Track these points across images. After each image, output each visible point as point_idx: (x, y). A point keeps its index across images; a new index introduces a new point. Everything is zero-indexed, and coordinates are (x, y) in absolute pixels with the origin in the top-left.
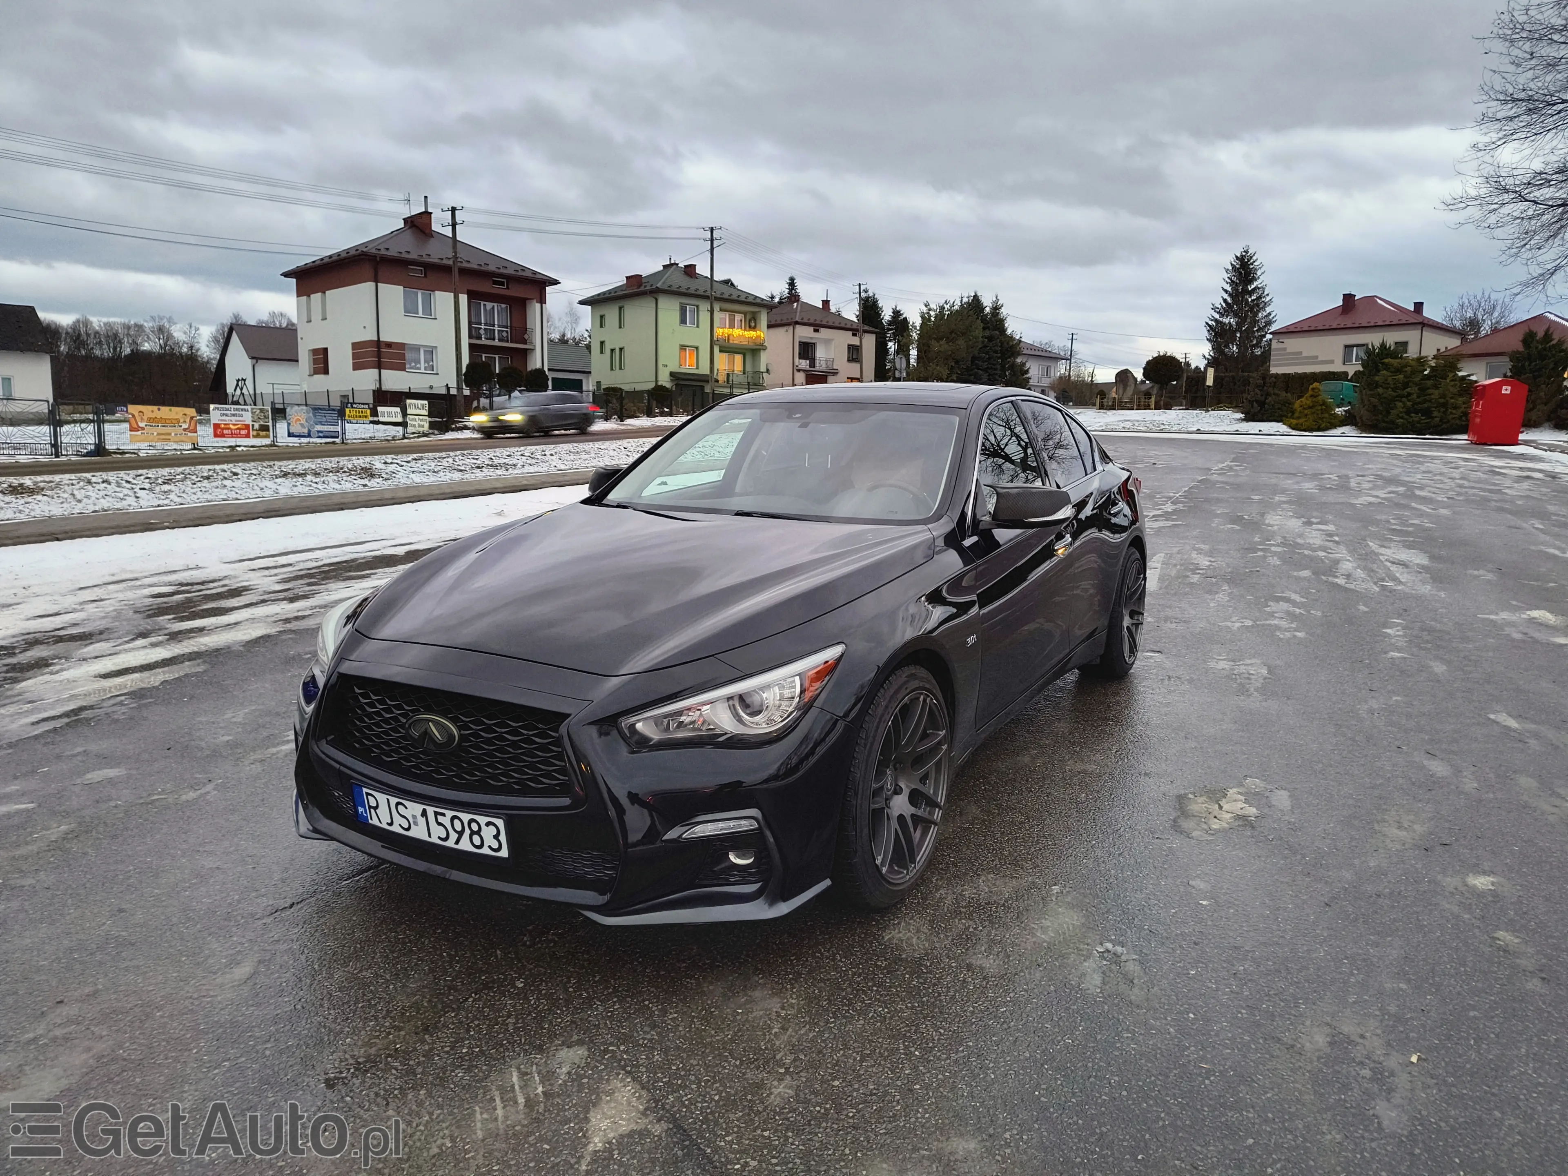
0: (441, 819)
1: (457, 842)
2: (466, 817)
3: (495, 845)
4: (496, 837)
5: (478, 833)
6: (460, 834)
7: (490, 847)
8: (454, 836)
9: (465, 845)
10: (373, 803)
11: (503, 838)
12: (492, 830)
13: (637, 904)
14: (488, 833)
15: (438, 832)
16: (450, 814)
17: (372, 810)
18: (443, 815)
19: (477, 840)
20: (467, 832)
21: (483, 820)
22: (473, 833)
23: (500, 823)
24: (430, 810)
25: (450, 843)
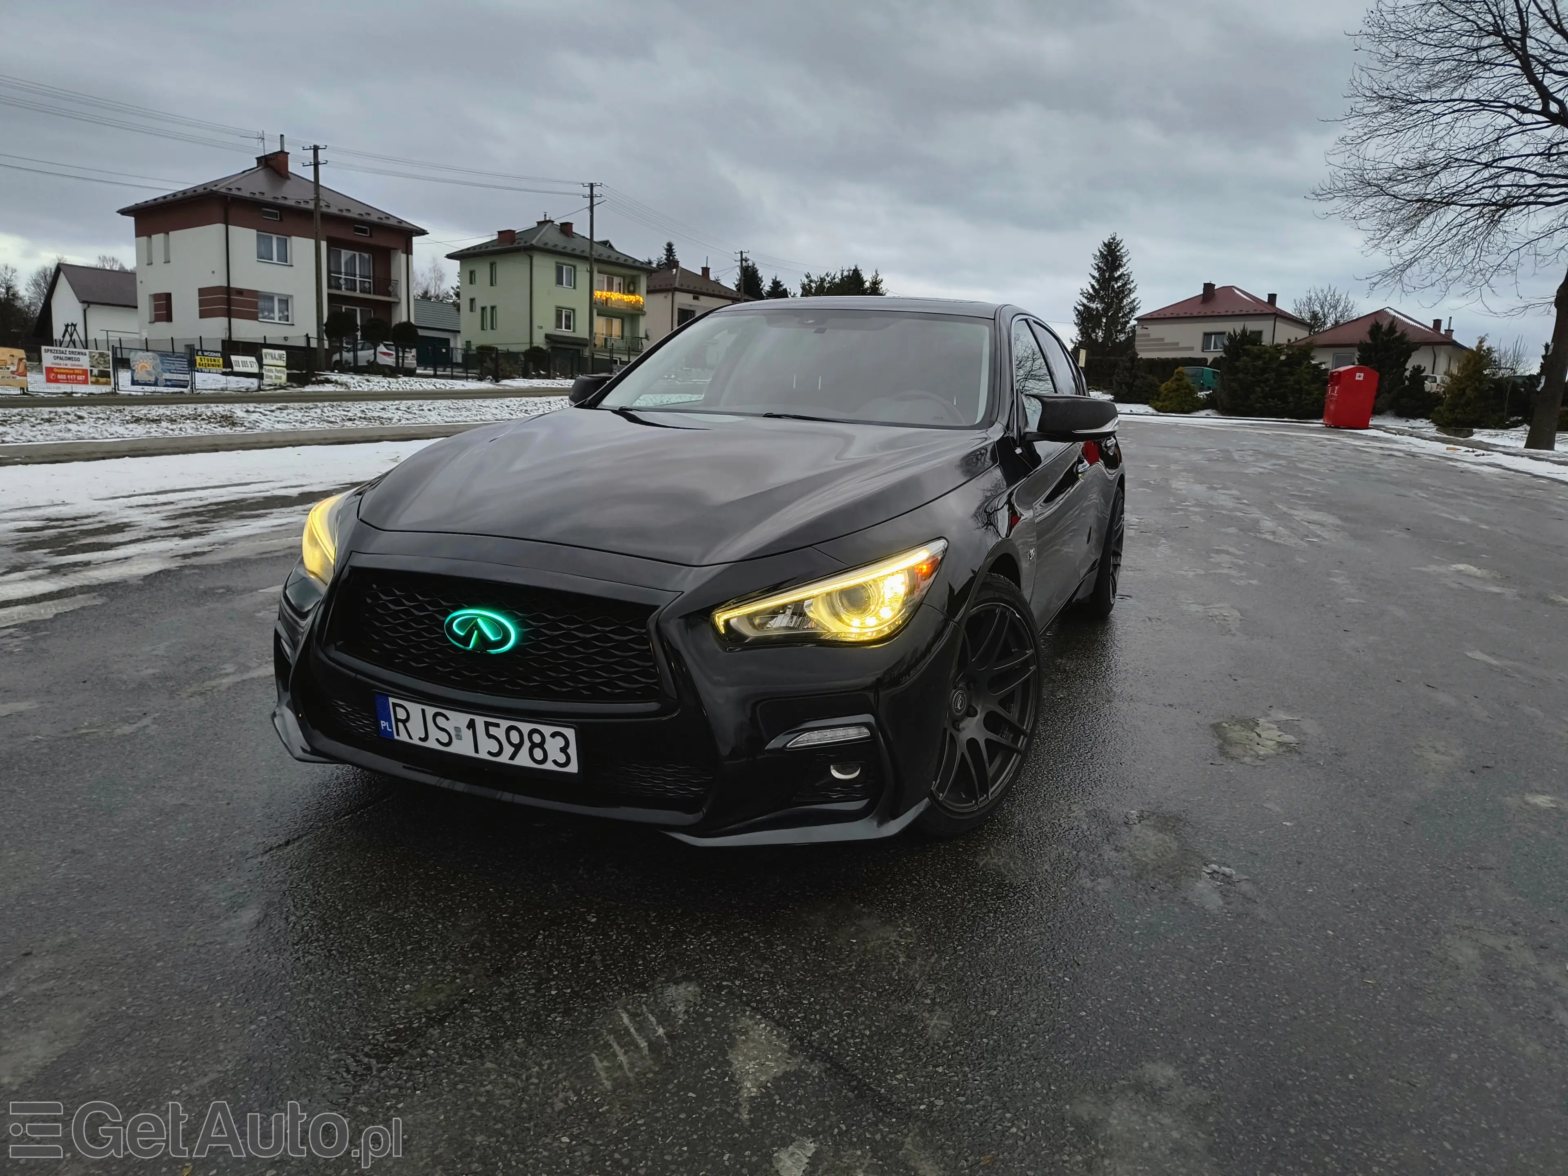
0: (493, 730)
1: (512, 758)
2: (526, 727)
3: (562, 759)
4: (564, 750)
5: (541, 745)
6: (518, 747)
7: (555, 762)
8: (508, 750)
9: (523, 760)
10: (402, 714)
11: (573, 751)
12: (560, 742)
13: (734, 823)
14: (554, 746)
15: (487, 747)
16: (505, 724)
17: (400, 725)
18: (497, 725)
19: (538, 754)
20: (527, 744)
21: (547, 730)
22: (534, 746)
23: (570, 733)
24: (480, 721)
25: (504, 759)
